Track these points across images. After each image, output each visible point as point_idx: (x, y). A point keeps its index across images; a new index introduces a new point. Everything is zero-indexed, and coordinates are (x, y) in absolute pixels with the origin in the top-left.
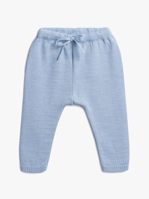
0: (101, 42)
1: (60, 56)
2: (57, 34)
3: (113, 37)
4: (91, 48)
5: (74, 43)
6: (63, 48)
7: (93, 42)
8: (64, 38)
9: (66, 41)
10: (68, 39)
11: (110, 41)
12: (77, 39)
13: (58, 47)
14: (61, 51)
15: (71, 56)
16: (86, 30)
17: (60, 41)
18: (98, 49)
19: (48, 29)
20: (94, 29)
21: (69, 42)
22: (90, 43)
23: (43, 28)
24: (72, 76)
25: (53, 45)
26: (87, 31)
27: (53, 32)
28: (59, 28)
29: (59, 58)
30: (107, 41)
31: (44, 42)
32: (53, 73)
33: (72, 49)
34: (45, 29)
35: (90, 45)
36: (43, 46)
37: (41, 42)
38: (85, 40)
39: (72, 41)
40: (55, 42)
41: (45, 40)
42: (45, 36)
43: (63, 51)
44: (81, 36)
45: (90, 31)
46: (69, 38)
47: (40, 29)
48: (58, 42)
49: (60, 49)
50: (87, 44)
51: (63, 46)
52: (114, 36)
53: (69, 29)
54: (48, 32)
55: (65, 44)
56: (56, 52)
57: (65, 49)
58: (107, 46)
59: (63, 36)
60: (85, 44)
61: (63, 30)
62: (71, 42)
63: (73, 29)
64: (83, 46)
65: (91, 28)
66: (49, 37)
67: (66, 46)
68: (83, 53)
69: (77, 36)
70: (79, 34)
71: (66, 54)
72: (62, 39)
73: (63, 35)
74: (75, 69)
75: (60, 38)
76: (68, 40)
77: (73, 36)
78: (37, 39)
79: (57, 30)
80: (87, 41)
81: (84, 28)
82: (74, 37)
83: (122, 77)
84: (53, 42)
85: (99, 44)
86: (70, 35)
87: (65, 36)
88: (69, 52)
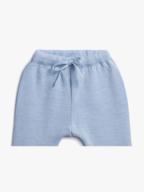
0: (99, 66)
1: (56, 82)
2: (54, 57)
3: (113, 61)
4: (89, 74)
5: (72, 66)
6: (60, 73)
7: (92, 67)
8: (61, 62)
9: (64, 65)
10: (66, 62)
11: (108, 64)
12: (75, 62)
13: (55, 72)
14: (58, 76)
15: (68, 83)
16: (85, 52)
17: (57, 66)
18: (96, 74)
19: (45, 52)
20: (93, 51)
21: (67, 65)
22: (89, 69)
23: (39, 50)
24: (70, 103)
25: (50, 71)
26: (86, 54)
27: (50, 55)
28: (57, 51)
29: (55, 84)
30: (105, 64)
31: (39, 67)
32: (48, 99)
33: (70, 75)
34: (41, 51)
35: (89, 71)
36: (38, 72)
37: (37, 67)
38: (83, 65)
39: (70, 64)
40: (52, 68)
41: (41, 65)
42: (41, 60)
43: (60, 77)
44: (80, 59)
45: (89, 54)
46: (68, 61)
47: (36, 51)
48: (55, 67)
49: (56, 75)
50: (85, 69)
51: (60, 71)
52: (113, 58)
53: (67, 51)
54: (45, 55)
55: (63, 68)
56: (52, 79)
57: (62, 75)
58: (106, 70)
59: (61, 60)
60: (83, 69)
61: (61, 53)
62: (69, 66)
63: (72, 51)
64: (81, 71)
65: (90, 51)
66: (46, 61)
67: (63, 71)
68: (82, 78)
69: (76, 58)
70: (78, 56)
71: (63, 80)
72: (60, 63)
73: (60, 58)
74: (73, 97)
75: (57, 62)
76: (66, 64)
77: (71, 59)
78: (32, 62)
79: (55, 53)
80: (85, 65)
81: (83, 50)
82: (73, 59)
83: (126, 105)
84: (49, 67)
85: (97, 68)
86: (69, 58)
87: (63, 59)
88: (67, 78)
